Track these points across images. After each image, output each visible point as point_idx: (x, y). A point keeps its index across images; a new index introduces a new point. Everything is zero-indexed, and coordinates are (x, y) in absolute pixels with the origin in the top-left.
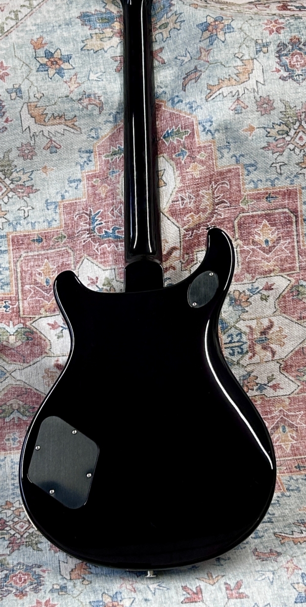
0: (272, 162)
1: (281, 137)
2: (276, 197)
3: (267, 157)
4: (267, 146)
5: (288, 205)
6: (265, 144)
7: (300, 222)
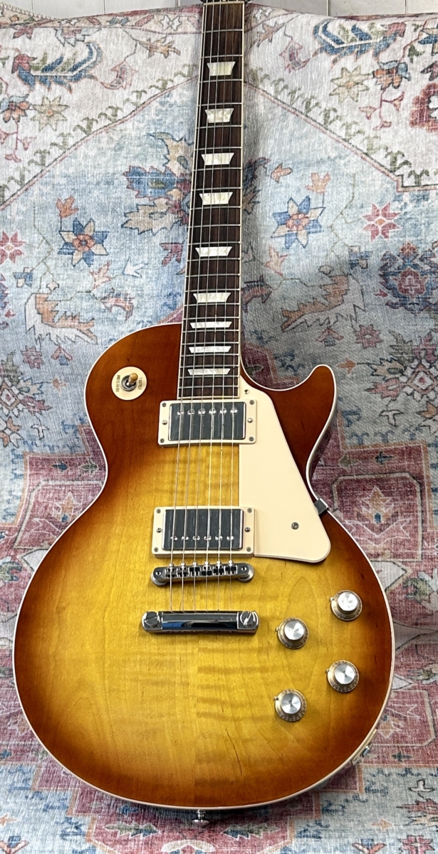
0: (381, 410)
1: (392, 376)
2: (391, 457)
3: (375, 403)
4: (373, 387)
5: (409, 468)
6: (370, 385)
7: (426, 493)
